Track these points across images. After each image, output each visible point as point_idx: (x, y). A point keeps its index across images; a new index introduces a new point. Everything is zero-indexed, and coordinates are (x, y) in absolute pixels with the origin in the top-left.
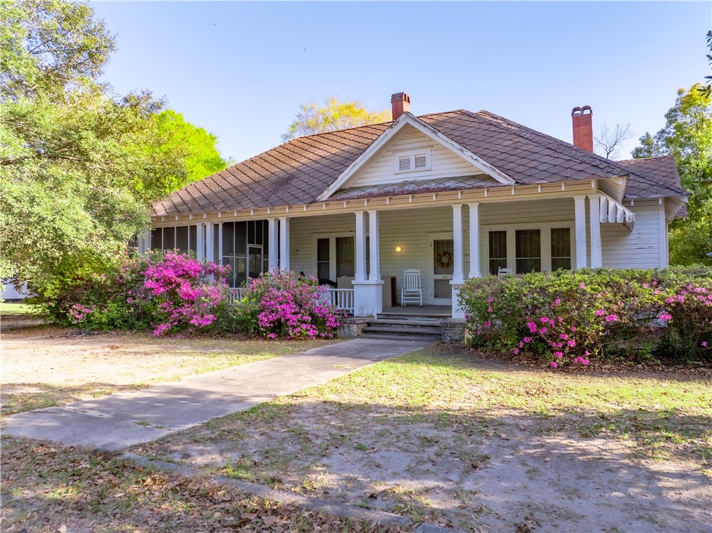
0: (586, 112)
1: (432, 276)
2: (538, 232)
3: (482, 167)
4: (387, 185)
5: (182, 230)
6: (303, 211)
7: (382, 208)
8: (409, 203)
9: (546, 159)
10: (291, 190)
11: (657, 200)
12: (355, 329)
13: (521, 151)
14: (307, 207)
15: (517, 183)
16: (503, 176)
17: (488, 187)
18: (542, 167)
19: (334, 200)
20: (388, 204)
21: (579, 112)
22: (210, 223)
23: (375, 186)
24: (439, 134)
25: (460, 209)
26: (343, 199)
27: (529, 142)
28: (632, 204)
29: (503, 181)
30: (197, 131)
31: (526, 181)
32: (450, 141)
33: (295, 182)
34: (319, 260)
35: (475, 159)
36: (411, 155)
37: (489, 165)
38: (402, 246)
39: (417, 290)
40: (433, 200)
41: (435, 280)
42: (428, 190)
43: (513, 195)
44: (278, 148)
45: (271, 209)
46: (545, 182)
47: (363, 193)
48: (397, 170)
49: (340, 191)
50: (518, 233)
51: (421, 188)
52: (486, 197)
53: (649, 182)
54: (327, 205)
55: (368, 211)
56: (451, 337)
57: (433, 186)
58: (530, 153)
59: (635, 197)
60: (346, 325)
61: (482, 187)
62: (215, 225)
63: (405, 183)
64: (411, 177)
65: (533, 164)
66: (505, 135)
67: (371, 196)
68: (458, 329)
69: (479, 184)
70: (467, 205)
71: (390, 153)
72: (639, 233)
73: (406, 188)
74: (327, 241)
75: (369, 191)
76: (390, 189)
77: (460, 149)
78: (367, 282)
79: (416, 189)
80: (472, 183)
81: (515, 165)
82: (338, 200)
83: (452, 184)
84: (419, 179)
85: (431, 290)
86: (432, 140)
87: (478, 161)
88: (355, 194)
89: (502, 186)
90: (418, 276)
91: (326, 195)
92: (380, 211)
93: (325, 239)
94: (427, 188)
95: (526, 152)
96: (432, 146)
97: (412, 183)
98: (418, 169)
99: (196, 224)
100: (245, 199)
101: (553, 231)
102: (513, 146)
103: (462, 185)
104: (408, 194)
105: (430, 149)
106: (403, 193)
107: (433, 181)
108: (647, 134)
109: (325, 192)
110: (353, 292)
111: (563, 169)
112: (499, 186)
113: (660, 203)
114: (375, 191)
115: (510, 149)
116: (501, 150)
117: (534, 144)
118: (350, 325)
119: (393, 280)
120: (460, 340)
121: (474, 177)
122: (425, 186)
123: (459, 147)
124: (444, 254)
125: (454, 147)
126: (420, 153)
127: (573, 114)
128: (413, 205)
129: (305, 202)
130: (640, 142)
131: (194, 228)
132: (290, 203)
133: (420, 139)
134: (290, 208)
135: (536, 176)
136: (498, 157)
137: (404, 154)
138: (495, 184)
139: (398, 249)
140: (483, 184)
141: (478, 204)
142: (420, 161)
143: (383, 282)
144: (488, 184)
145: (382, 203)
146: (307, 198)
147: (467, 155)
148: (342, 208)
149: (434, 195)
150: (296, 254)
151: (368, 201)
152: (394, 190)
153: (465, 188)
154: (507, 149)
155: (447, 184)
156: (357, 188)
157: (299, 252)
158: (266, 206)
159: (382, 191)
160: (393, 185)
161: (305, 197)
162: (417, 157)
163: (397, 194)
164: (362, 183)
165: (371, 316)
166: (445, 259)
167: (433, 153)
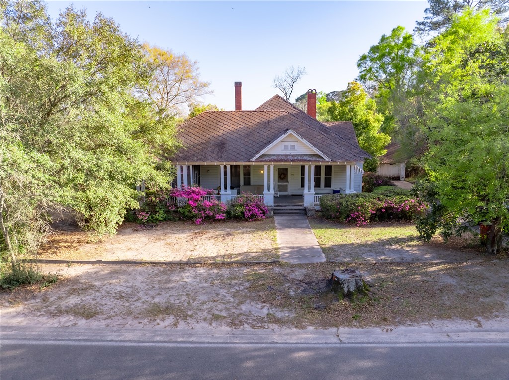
1: (277, 183)
10: (230, 152)
13: (326, 143)
15: (331, 160)
19: (257, 161)
22: (185, 165)
25: (308, 166)
26: (262, 160)
29: (327, 159)
35: (317, 151)
36: (289, 144)
46: (341, 161)
47: (270, 158)
48: (283, 148)
49: (260, 157)
54: (254, 162)
55: (270, 165)
58: (330, 145)
62: (188, 166)
63: (286, 155)
64: (288, 153)
65: (333, 151)
73: (289, 158)
75: (273, 157)
77: (312, 147)
79: (293, 159)
80: (314, 158)
82: (260, 161)
83: (307, 158)
84: (292, 154)
86: (298, 139)
87: (315, 149)
88: (266, 158)
89: (325, 160)
91: (254, 158)
92: (275, 165)
95: (328, 144)
96: (297, 141)
97: (290, 155)
98: (292, 150)
101: (325, 166)
103: (311, 159)
104: (291, 161)
106: (288, 160)
107: (298, 155)
110: (263, 197)
120: (314, 215)
121: (313, 155)
124: (282, 174)
125: (310, 145)
126: (293, 143)
129: (244, 161)
133: (293, 138)
134: (231, 161)
136: (319, 145)
139: (262, 172)
140: (319, 160)
141: (314, 165)
142: (293, 147)
144: (321, 160)
146: (248, 160)
149: (301, 162)
152: (284, 158)
160: (282, 155)
162: (291, 145)
163: (286, 161)
165: (272, 206)
166: (282, 176)
167: (298, 144)
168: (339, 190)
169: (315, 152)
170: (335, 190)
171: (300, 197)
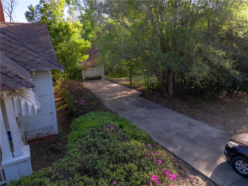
11: (48, 71)
28: (34, 74)
53: (41, 57)
59: (35, 69)
72: (39, 88)
108: (31, 5)
113: (50, 73)
130: (28, 8)
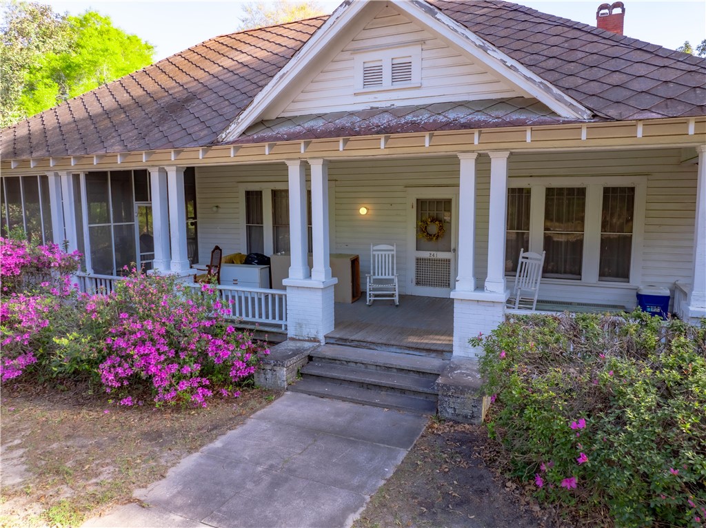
0: (617, 11)
1: (413, 254)
2: (582, 192)
3: (525, 82)
4: (341, 115)
5: (30, 181)
6: (199, 158)
7: (332, 156)
8: (381, 148)
9: (642, 70)
10: (186, 120)
12: (284, 374)
13: (584, 55)
14: (205, 152)
15: (594, 116)
16: (566, 103)
17: (534, 124)
18: (639, 85)
19: (248, 141)
20: (341, 150)
21: (606, 11)
22: (65, 172)
23: (319, 116)
24: (440, 15)
25: (474, 161)
26: (263, 140)
27: (596, 39)
29: (564, 112)
30: (128, 38)
31: (612, 112)
32: (461, 29)
33: (195, 107)
34: (248, 221)
35: (511, 67)
36: (385, 59)
37: (538, 79)
38: (368, 206)
39: (391, 277)
40: (426, 145)
41: (417, 259)
42: (415, 127)
43: (585, 140)
44: (185, 52)
45: (148, 154)
46: (654, 115)
47: (298, 129)
48: (359, 86)
49: (260, 123)
50: (549, 191)
51: (403, 121)
52: (529, 140)
54: (236, 149)
55: (309, 161)
56: (455, 409)
57: (424, 117)
58: (604, 59)
60: (268, 367)
61: (523, 123)
62: (74, 175)
63: (374, 112)
64: (383, 99)
65: (616, 79)
66: (548, 27)
67: (311, 135)
68: (470, 398)
69: (515, 117)
70: (487, 156)
71: (346, 55)
73: (375, 120)
74: (259, 194)
75: (307, 125)
76: (345, 122)
77: (480, 47)
78: (308, 283)
79: (393, 123)
80: (500, 113)
81: (580, 81)
82: (254, 141)
83: (462, 116)
84: (398, 104)
85: (411, 273)
86: (425, 28)
87: (516, 70)
88: (284, 129)
89: (564, 122)
90: (393, 256)
91: (235, 131)
92: (330, 161)
93: (257, 192)
94: (413, 123)
95: (595, 57)
96: (423, 42)
97: (385, 111)
98: (398, 85)
99: (46, 173)
100: (114, 134)
101: (607, 191)
102: (566, 45)
103: (481, 117)
104: (378, 133)
105: (419, 48)
106: (368, 131)
107: (425, 108)
109: (233, 126)
110: (286, 295)
111: (686, 89)
112: (558, 122)
114: (319, 125)
115: (562, 50)
116: (545, 53)
117: (603, 41)
118: (275, 368)
119: (355, 262)
120: (473, 417)
121: (502, 102)
122: (409, 118)
123: (479, 42)
124: (433, 220)
125: (468, 41)
126: (400, 54)
127: (598, 13)
128: (387, 151)
129: (201, 142)
131: (45, 179)
132: (177, 144)
133: (401, 29)
134: (178, 153)
135: (631, 103)
136: (543, 65)
137: (371, 57)
138: (548, 118)
139: (363, 211)
140: (523, 117)
141: (507, 154)
142: (402, 71)
143: (335, 281)
144: (534, 117)
145: (332, 146)
146: (206, 136)
147: (495, 59)
148: (264, 154)
149: (427, 134)
150: (217, 212)
151: (307, 144)
152: (353, 123)
153: (487, 125)
154: (556, 51)
155: (452, 115)
156: (289, 119)
157: (220, 210)
158: (140, 149)
159: (331, 126)
160: (352, 114)
161: (202, 134)
162: (395, 62)
163: (358, 133)
164: (299, 110)
165: (315, 340)
166: (433, 228)
167: (426, 54)
168: (666, 293)
169: (514, 87)
170: (646, 291)
171: (442, 311)
